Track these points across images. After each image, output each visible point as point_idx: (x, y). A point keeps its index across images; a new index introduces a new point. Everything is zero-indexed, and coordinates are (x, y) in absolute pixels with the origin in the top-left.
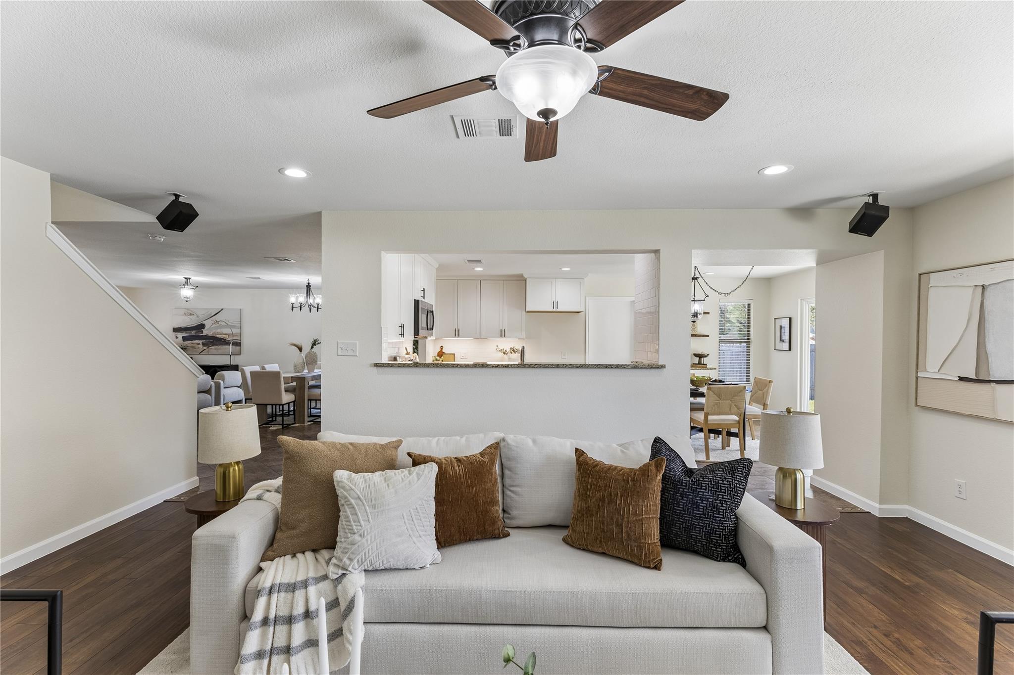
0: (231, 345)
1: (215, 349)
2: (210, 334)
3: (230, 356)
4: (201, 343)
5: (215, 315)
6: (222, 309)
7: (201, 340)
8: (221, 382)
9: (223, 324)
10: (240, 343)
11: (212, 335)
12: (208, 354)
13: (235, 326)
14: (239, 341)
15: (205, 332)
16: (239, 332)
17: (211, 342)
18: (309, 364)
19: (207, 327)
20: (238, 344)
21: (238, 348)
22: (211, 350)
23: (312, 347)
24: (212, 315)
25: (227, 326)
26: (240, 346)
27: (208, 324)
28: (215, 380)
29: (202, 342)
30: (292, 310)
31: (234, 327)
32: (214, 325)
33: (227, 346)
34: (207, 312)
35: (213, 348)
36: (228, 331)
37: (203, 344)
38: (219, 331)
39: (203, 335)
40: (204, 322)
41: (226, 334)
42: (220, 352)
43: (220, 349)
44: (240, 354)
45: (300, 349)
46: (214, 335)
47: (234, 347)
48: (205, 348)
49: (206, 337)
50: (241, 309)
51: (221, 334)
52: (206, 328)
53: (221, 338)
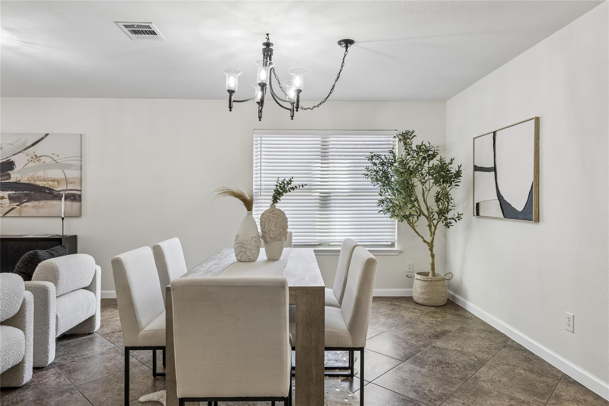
0: (63, 199)
1: (34, 207)
2: (24, 180)
3: (63, 219)
4: (6, 196)
5: (33, 145)
6: (47, 135)
7: (7, 190)
8: (50, 285)
9: (48, 160)
10: (80, 196)
11: (26, 182)
12: (21, 217)
13: (72, 165)
14: (78, 193)
15: (15, 176)
16: (79, 176)
17: (26, 195)
18: (274, 239)
19: (18, 166)
20: (75, 198)
21: (76, 204)
22: (26, 209)
23: (275, 199)
24: (28, 145)
25: (56, 164)
26: (80, 201)
27: (19, 161)
28: (34, 282)
29: (9, 195)
30: (230, 108)
31: (68, 166)
32: (32, 164)
33: (55, 202)
34: (19, 140)
35: (29, 206)
36: (57, 174)
37: (11, 198)
38: (40, 173)
39: (11, 181)
40: (12, 159)
41: (54, 181)
42: (43, 212)
43: (43, 207)
44: (79, 215)
45: (248, 204)
46: (32, 182)
47: (69, 203)
48: (14, 205)
49: (17, 186)
50: (81, 135)
51: (44, 180)
52: (16, 170)
53: (44, 188)
